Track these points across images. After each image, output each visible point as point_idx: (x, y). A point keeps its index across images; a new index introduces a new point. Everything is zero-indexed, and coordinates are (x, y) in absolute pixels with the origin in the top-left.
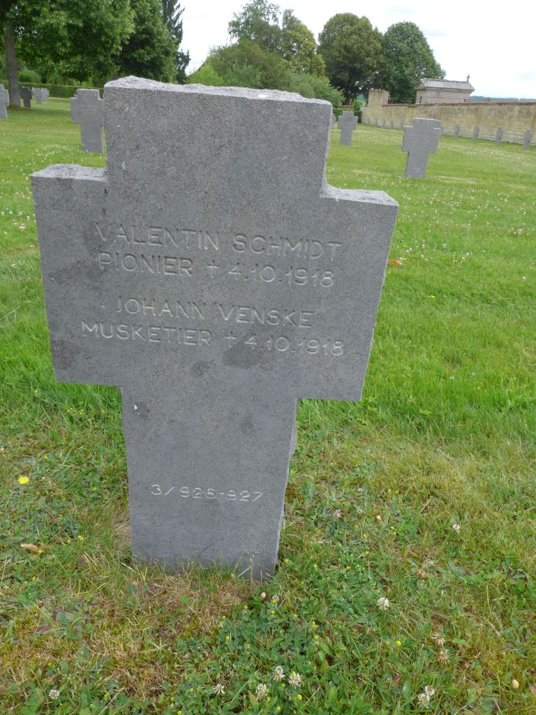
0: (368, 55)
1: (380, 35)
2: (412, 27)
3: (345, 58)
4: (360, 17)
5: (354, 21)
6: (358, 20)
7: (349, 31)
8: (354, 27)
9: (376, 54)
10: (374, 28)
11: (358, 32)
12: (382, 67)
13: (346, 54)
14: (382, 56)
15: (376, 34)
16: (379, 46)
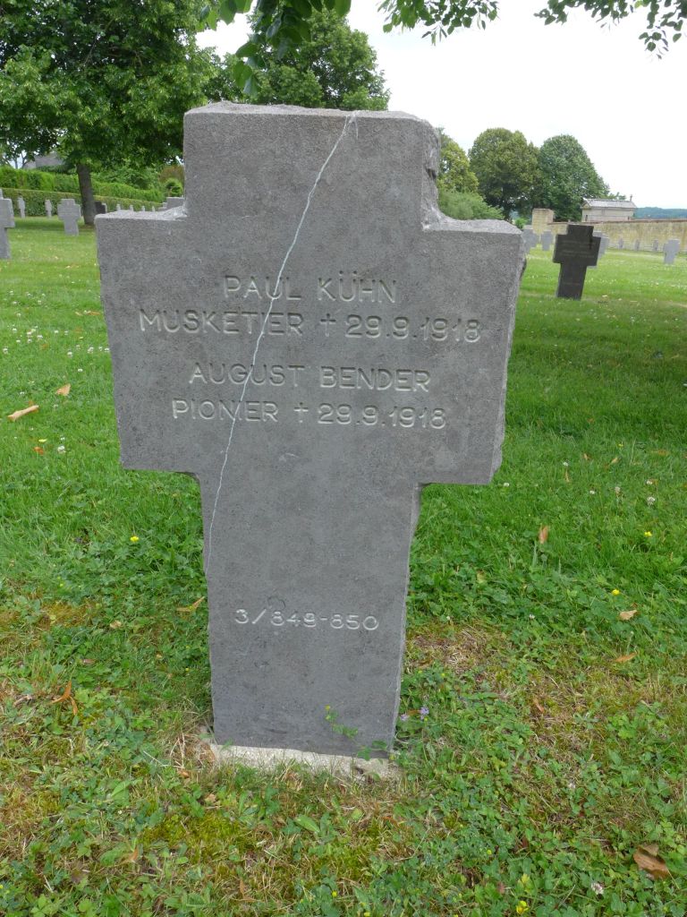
0: (524, 170)
1: (536, 149)
2: (571, 139)
3: (498, 174)
4: (513, 131)
5: (508, 136)
6: (511, 135)
7: (502, 146)
8: (507, 143)
9: (533, 169)
10: (528, 143)
11: (512, 148)
12: (539, 183)
13: (499, 170)
14: (538, 171)
15: (531, 149)
16: (535, 161)
